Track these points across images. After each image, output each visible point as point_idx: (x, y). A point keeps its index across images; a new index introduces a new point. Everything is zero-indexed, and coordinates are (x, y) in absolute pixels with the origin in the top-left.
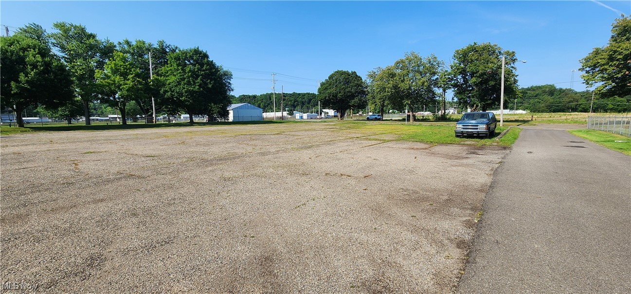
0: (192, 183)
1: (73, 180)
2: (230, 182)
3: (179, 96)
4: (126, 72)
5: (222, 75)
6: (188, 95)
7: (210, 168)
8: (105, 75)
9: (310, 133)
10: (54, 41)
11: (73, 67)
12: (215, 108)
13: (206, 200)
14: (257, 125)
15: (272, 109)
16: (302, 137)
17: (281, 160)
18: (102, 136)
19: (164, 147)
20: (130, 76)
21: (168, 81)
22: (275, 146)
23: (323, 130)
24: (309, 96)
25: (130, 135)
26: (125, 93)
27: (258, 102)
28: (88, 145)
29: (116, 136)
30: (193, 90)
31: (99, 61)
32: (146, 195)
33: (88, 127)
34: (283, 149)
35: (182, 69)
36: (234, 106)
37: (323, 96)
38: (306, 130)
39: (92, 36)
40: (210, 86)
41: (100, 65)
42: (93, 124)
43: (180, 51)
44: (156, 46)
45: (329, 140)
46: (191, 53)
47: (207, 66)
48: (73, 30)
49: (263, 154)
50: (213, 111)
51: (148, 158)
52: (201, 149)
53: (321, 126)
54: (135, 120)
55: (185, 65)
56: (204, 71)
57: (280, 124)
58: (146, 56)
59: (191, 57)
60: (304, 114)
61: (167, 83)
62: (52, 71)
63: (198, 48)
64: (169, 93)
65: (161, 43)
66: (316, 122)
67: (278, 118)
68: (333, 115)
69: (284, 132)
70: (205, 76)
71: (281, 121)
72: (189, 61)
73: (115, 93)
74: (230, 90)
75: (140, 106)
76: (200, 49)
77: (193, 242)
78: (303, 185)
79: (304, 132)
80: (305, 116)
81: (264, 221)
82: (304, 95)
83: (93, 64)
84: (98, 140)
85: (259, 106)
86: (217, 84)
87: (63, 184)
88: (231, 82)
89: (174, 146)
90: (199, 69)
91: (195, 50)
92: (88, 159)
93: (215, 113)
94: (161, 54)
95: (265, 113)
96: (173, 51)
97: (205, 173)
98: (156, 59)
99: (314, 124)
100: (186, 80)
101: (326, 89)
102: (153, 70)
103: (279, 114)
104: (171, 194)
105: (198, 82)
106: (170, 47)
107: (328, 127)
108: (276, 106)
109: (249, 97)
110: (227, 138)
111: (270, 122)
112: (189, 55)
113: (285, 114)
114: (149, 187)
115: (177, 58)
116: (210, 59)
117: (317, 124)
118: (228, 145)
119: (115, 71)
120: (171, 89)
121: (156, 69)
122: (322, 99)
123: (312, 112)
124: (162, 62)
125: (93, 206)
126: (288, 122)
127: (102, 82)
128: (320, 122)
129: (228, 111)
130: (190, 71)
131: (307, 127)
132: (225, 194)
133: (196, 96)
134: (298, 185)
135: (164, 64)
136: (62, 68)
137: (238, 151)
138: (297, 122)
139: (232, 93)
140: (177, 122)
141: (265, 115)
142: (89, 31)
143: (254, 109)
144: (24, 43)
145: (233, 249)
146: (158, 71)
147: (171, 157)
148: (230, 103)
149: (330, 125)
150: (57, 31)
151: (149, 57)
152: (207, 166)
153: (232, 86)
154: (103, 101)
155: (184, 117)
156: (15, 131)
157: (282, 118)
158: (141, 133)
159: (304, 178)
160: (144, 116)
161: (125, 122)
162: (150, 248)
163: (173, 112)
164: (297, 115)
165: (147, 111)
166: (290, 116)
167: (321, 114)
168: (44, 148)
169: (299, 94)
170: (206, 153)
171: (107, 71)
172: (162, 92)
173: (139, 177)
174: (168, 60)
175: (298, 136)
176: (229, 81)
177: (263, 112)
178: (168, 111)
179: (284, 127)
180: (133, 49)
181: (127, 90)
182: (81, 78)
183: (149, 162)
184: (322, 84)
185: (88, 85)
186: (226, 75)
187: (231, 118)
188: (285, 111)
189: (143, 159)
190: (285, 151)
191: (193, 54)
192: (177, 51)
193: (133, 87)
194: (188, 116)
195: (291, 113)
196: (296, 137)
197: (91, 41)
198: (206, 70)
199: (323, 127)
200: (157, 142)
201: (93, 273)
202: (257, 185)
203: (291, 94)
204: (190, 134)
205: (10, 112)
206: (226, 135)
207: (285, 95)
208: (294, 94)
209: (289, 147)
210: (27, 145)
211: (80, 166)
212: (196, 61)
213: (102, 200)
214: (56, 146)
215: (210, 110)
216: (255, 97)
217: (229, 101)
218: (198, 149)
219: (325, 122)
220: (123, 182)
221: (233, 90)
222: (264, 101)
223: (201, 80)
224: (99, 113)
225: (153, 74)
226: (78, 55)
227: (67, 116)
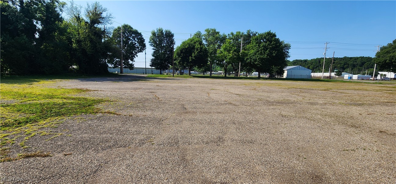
0: (262, 114)
1: (208, 101)
2: (287, 118)
3: (254, 61)
4: (230, 49)
5: (283, 47)
6: (259, 61)
7: (272, 107)
8: (221, 51)
9: (360, 92)
10: (204, 38)
11: (209, 49)
12: (275, 69)
13: (271, 126)
14: (305, 82)
15: (320, 70)
16: (351, 95)
17: (329, 111)
18: (216, 82)
19: (245, 90)
20: (232, 51)
21: (250, 53)
22: (323, 99)
23: (377, 91)
24: (363, 59)
25: (228, 82)
26: (228, 60)
27: (308, 65)
28: (211, 85)
29: (222, 82)
30: (263, 57)
31: (219, 45)
32: (239, 115)
33: (211, 77)
34: (330, 102)
35: (258, 45)
36: (288, 67)
37: (382, 59)
38: (355, 89)
39: (218, 33)
40: (274, 55)
41: (219, 46)
42: (213, 75)
43: (259, 34)
44: (246, 33)
45: (386, 101)
46: (265, 35)
47: (274, 42)
48: (211, 31)
49: (312, 104)
50: (273, 70)
51: (237, 96)
52: (266, 94)
53: (377, 87)
54: (229, 74)
55: (261, 42)
56: (271, 45)
57: (326, 83)
58: (240, 40)
59: (265, 38)
60: (354, 76)
61: (249, 54)
62: (202, 51)
63: (270, 31)
64: (249, 60)
65: (249, 31)
66: (369, 83)
67: (325, 77)
68: (393, 77)
69: (331, 89)
70: (273, 49)
71: (329, 79)
72: (263, 40)
73: (223, 60)
74: (287, 57)
75: (233, 67)
76: (271, 32)
77: (265, 147)
78: (351, 135)
79: (353, 91)
80: (355, 77)
81: (314, 151)
82: (357, 58)
83: (216, 46)
84: (215, 84)
85: (308, 68)
86: (280, 53)
87: (206, 102)
88: (289, 51)
89: (249, 90)
90: (268, 45)
91: (268, 32)
92: (213, 92)
93: (274, 72)
94: (248, 38)
95: (313, 73)
96: (255, 35)
97: (269, 109)
98: (245, 41)
99: (366, 84)
100: (260, 52)
101: (388, 52)
102: (242, 47)
103: (327, 74)
104: (250, 117)
105: (267, 53)
106: (253, 33)
107: (384, 88)
108: (324, 68)
109: (301, 61)
110: (282, 89)
111: (318, 80)
112: (264, 36)
113: (333, 74)
114: (239, 111)
115: (257, 39)
116: (277, 37)
117: (371, 85)
118: (283, 94)
119: (225, 49)
120: (250, 58)
121: (244, 47)
122: (380, 62)
123: (364, 74)
124: (247, 42)
125: (217, 114)
126: (335, 81)
127: (219, 55)
128: (373, 83)
129: (284, 70)
130: (263, 46)
131: (357, 87)
132: (283, 125)
133: (264, 61)
134: (346, 134)
135: (249, 43)
136: (205, 49)
137: (291, 98)
138: (345, 82)
139: (288, 59)
140: (250, 76)
141: (313, 74)
142: (217, 31)
143: (305, 70)
144: (195, 40)
145: (291, 161)
146: (245, 48)
147: (249, 97)
148: (286, 65)
149: (387, 87)
150: (206, 33)
151: (241, 40)
152: (270, 105)
153: (289, 54)
154: (218, 64)
155: (255, 74)
156: (188, 77)
157: (330, 77)
158: (233, 81)
159: (353, 129)
160: (234, 72)
161: (226, 75)
162: (243, 142)
163: (249, 71)
164: (346, 76)
165: (236, 70)
166: (337, 77)
167: (376, 76)
168: (197, 85)
169: (351, 58)
170: (269, 97)
171: (222, 49)
172: (245, 59)
173: (234, 105)
174: (251, 41)
175: (346, 93)
176: (287, 51)
177: (312, 73)
178: (247, 70)
179: (331, 85)
180: (234, 37)
181: (229, 59)
182: (211, 53)
183: (238, 98)
184: (382, 49)
185: (214, 57)
186: (286, 47)
187: (285, 75)
188: (333, 72)
189: (235, 96)
190: (333, 104)
191: (266, 36)
192: (257, 35)
193: (232, 57)
194: (257, 73)
195: (339, 74)
196: (343, 95)
197: (217, 35)
198: (273, 44)
199: (378, 88)
200: (241, 87)
201: (221, 144)
202: (307, 125)
203: (341, 58)
204: (258, 84)
205: (187, 69)
206: (282, 87)
207: (335, 59)
208: (345, 58)
209: (336, 101)
210: (192, 83)
211: (210, 95)
212: (268, 40)
213: (220, 113)
214: (201, 85)
215: (272, 70)
216: (306, 61)
217: (285, 64)
218: (264, 94)
219: (381, 83)
220: (227, 106)
221: (289, 57)
222: (314, 64)
223: (269, 51)
224: (215, 70)
225: (242, 50)
226: (212, 43)
227: (203, 71)
